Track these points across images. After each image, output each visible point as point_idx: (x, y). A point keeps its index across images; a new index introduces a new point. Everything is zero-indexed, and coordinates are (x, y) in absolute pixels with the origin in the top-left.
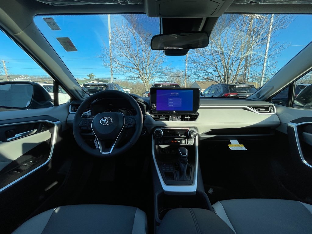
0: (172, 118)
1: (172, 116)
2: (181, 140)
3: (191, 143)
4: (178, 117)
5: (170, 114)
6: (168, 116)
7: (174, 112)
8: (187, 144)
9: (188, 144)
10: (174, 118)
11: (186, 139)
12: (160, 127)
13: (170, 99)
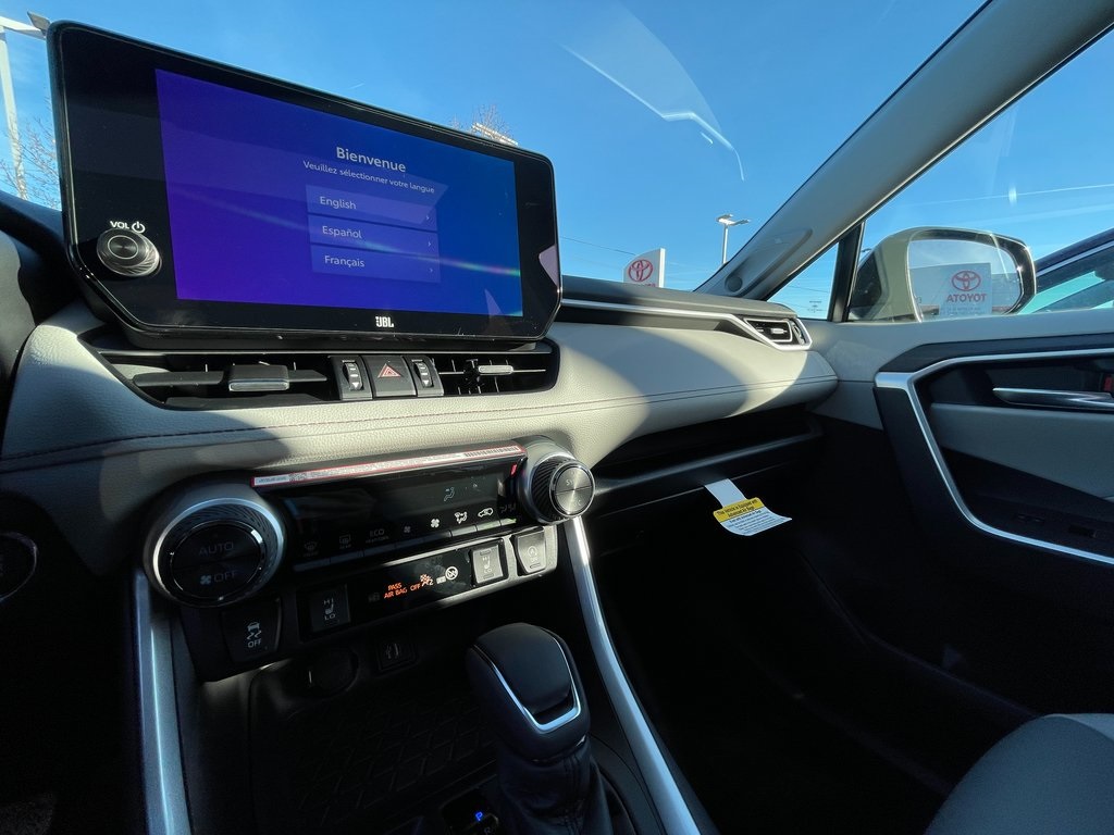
0: (369, 376)
1: (361, 361)
2: (464, 562)
3: (539, 556)
4: (422, 367)
5: (338, 343)
6: (326, 366)
7: (384, 322)
8: (513, 576)
9: (521, 571)
10: (388, 372)
11: (506, 540)
12: (240, 475)
13: (337, 204)
